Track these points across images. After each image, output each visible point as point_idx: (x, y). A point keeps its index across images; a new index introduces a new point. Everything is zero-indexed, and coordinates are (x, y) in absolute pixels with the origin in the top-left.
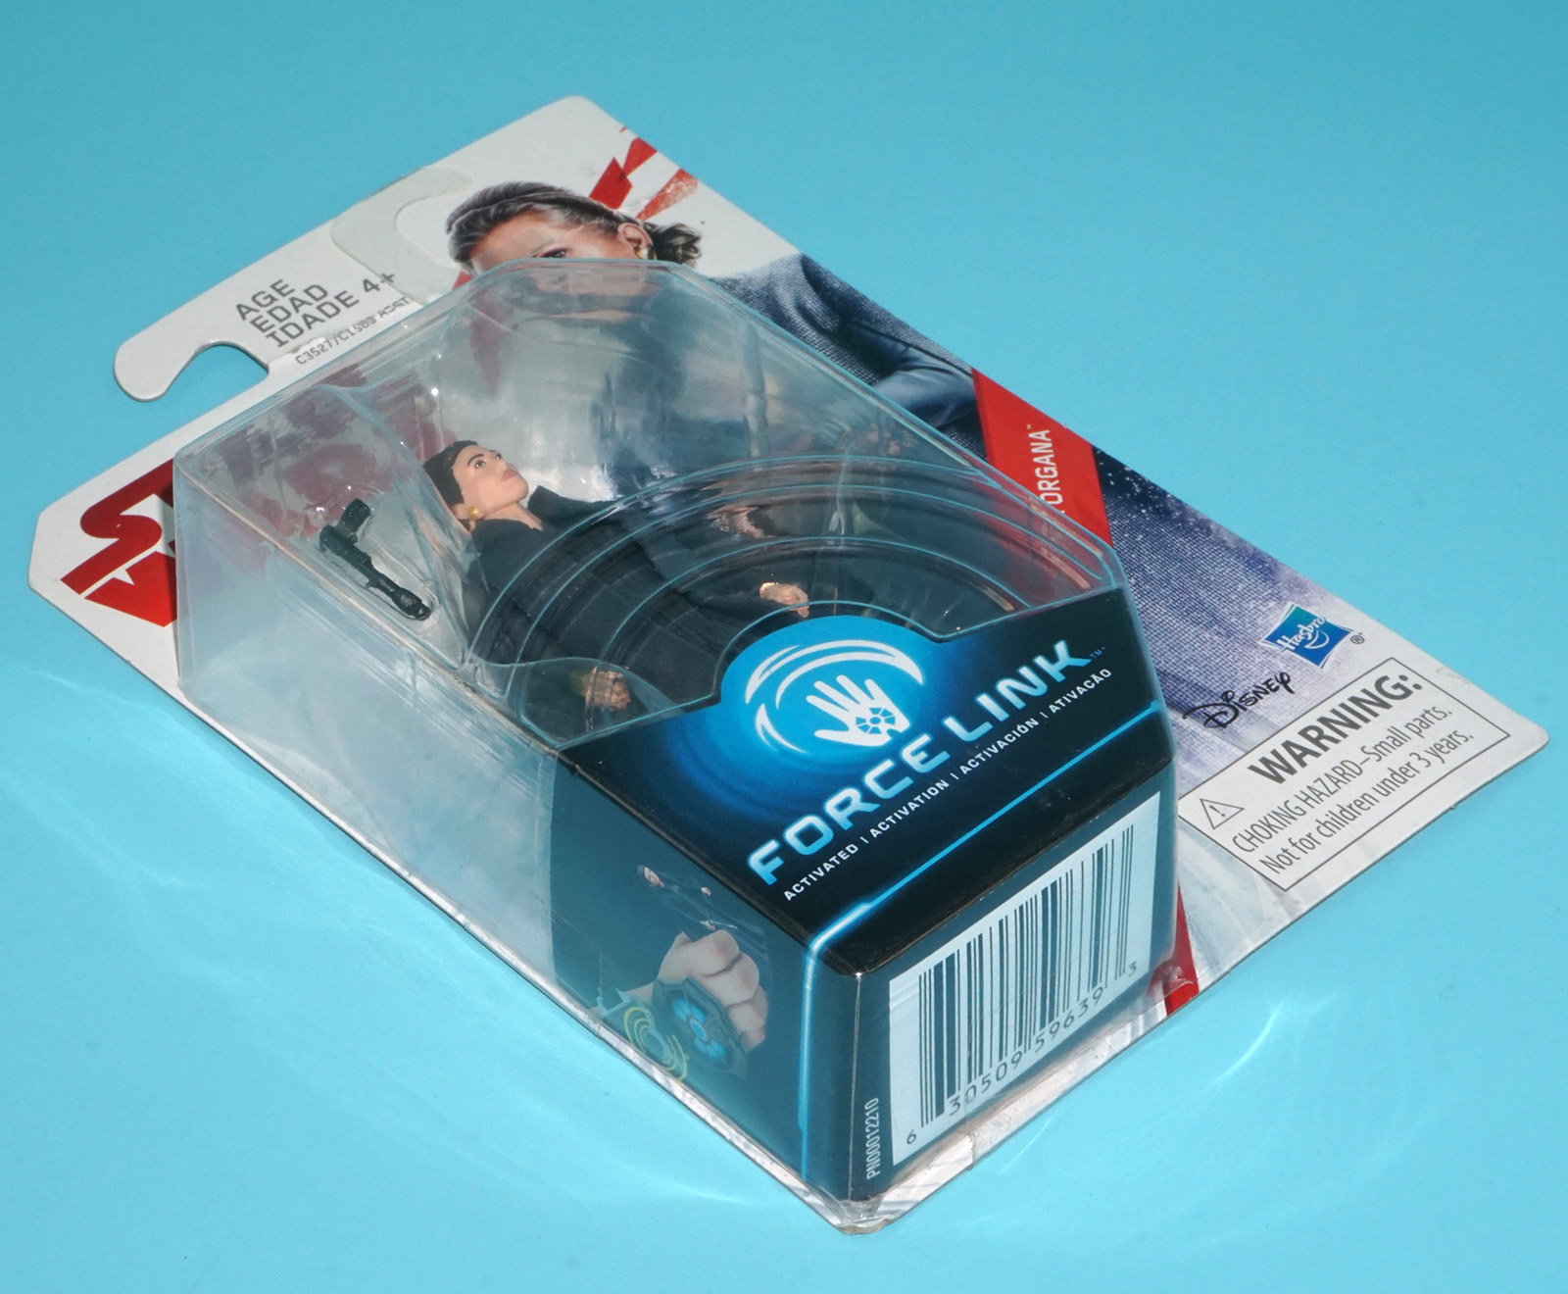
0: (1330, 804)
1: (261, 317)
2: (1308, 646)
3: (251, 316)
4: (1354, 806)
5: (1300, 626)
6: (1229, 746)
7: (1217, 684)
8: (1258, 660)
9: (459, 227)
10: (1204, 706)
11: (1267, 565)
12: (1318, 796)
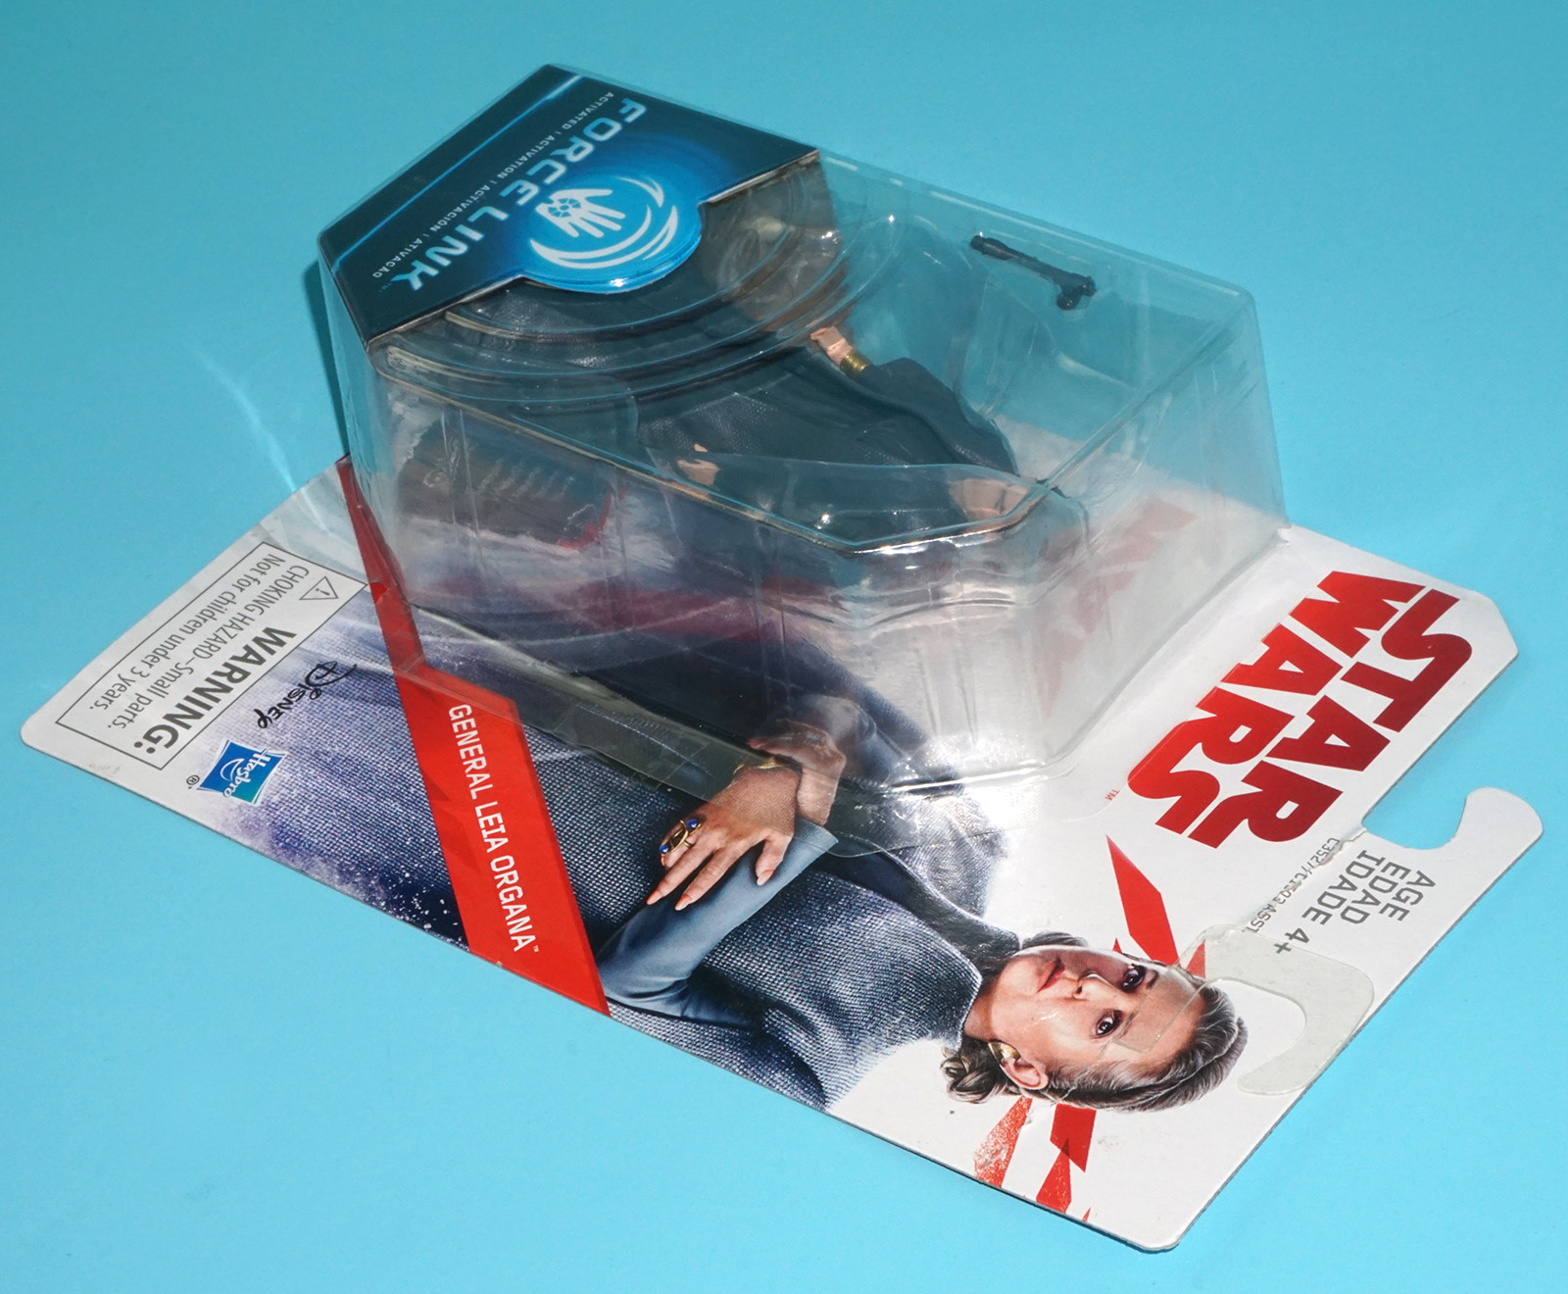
0: (223, 619)
1: (1402, 877)
2: (241, 760)
3: (1413, 877)
4: (201, 621)
5: (248, 781)
6: (313, 649)
7: (326, 703)
8: (288, 736)
9: (1231, 1031)
10: (338, 679)
11: (281, 844)
12: (234, 623)
